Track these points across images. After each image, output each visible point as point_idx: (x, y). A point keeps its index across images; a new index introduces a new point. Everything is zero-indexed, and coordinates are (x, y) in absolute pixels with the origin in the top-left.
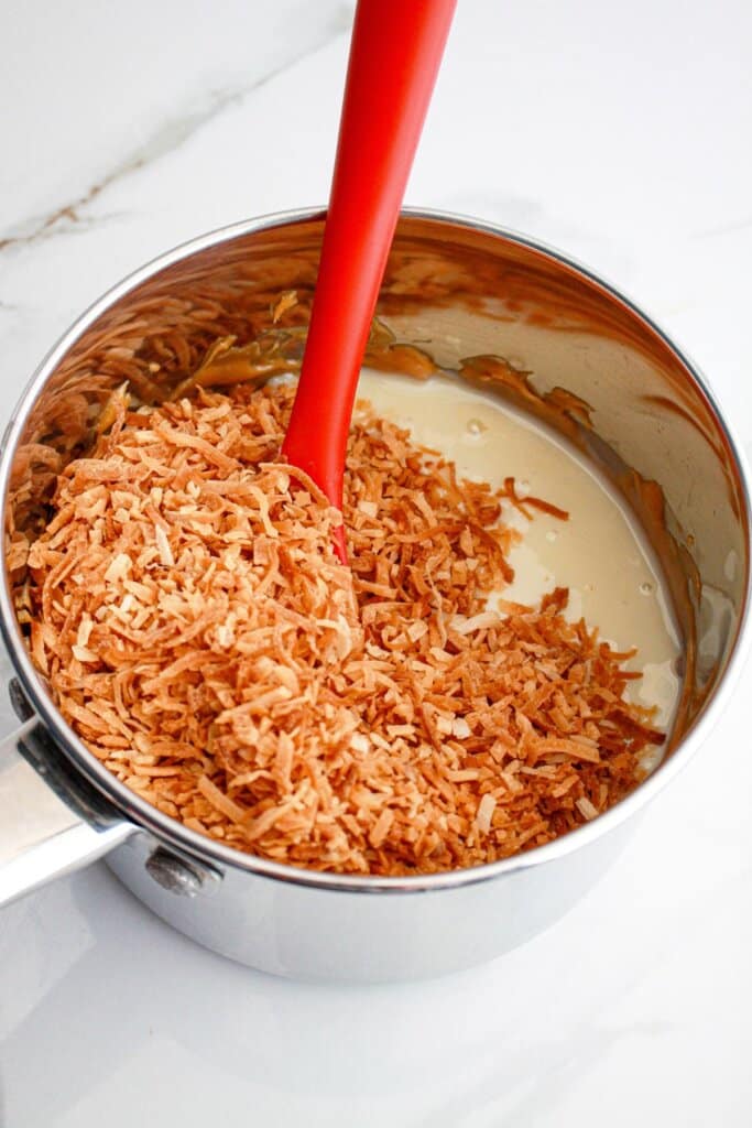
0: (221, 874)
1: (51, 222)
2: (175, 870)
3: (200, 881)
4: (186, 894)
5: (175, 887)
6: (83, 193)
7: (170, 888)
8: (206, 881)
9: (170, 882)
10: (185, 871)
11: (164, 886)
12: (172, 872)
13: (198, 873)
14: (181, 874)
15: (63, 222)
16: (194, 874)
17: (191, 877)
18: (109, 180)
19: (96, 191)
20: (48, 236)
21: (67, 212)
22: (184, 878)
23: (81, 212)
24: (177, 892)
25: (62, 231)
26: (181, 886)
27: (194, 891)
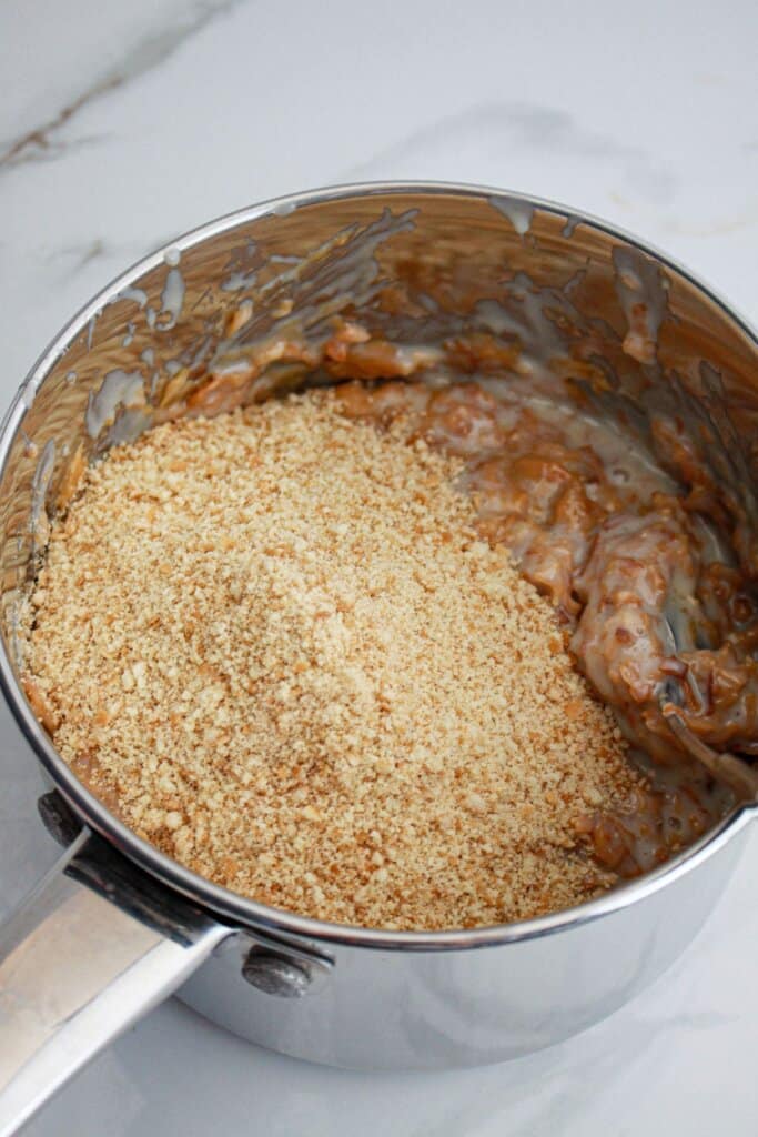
0: (330, 960)
1: (18, 147)
2: (279, 970)
3: (308, 976)
4: (296, 994)
5: (283, 989)
6: (51, 115)
7: (276, 991)
8: (315, 973)
9: (276, 986)
10: (289, 968)
11: (269, 992)
12: (277, 972)
13: (305, 966)
14: (287, 972)
15: (31, 148)
16: (300, 969)
17: (298, 972)
18: (83, 101)
19: (67, 114)
20: (13, 165)
21: (36, 137)
22: (290, 976)
23: (50, 137)
24: (284, 995)
25: (29, 158)
26: (288, 985)
27: (303, 989)
